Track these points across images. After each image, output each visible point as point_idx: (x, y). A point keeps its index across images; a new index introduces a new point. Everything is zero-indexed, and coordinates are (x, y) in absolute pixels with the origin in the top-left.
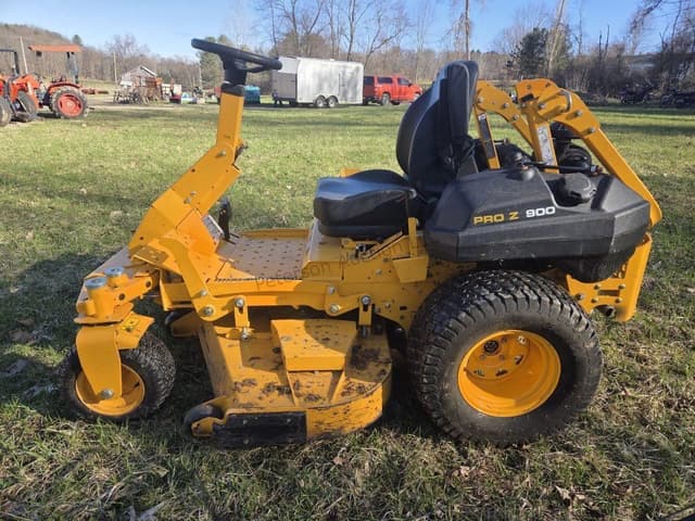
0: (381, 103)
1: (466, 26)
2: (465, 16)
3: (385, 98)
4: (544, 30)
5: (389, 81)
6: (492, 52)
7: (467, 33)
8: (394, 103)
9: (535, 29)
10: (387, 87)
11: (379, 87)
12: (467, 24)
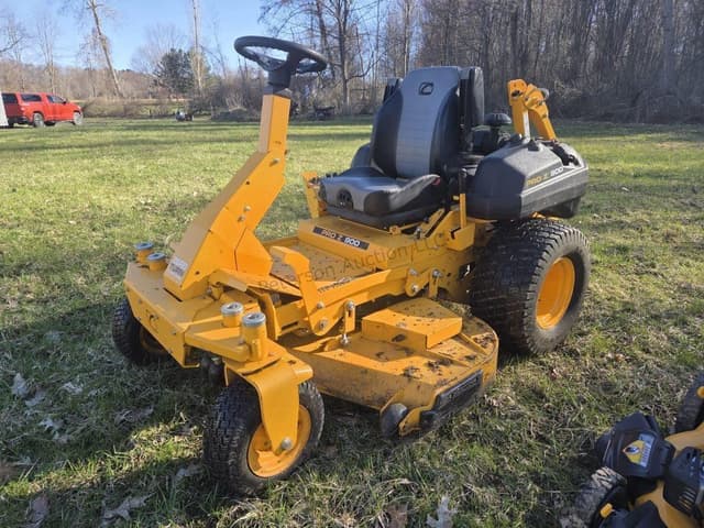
0: (33, 124)
1: (102, 42)
2: (96, 31)
3: (37, 118)
4: (180, 51)
5: (37, 98)
6: (128, 70)
7: (105, 49)
8: (48, 124)
9: (172, 50)
10: (37, 105)
11: (25, 105)
12: (102, 40)
